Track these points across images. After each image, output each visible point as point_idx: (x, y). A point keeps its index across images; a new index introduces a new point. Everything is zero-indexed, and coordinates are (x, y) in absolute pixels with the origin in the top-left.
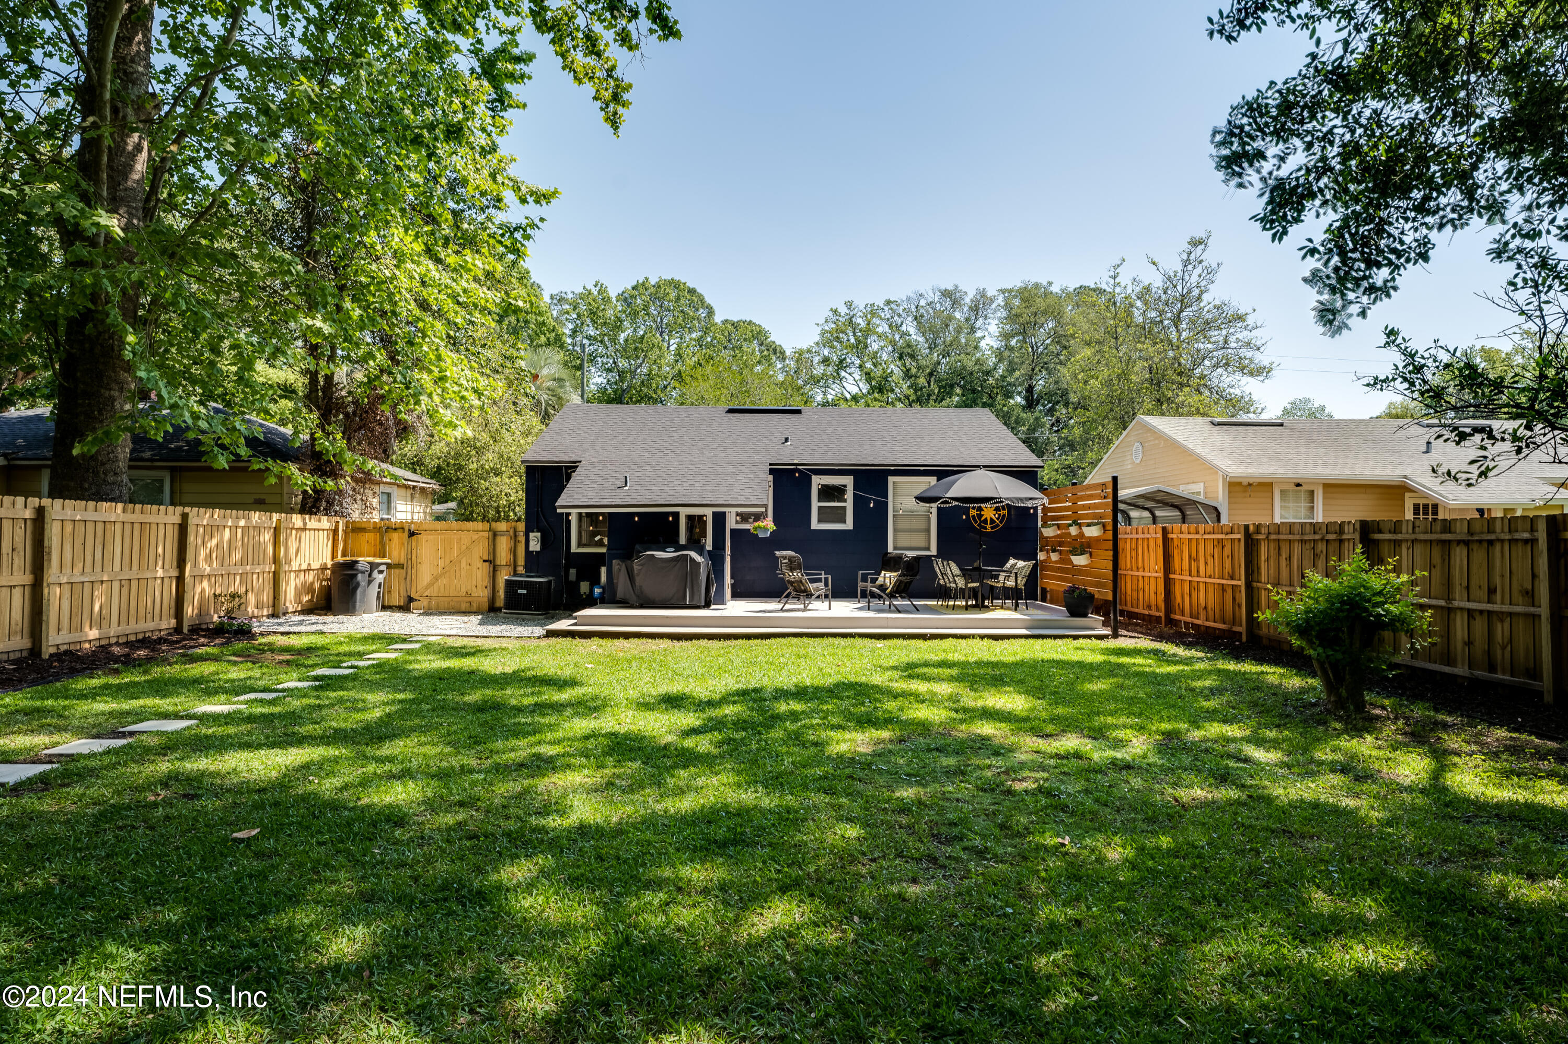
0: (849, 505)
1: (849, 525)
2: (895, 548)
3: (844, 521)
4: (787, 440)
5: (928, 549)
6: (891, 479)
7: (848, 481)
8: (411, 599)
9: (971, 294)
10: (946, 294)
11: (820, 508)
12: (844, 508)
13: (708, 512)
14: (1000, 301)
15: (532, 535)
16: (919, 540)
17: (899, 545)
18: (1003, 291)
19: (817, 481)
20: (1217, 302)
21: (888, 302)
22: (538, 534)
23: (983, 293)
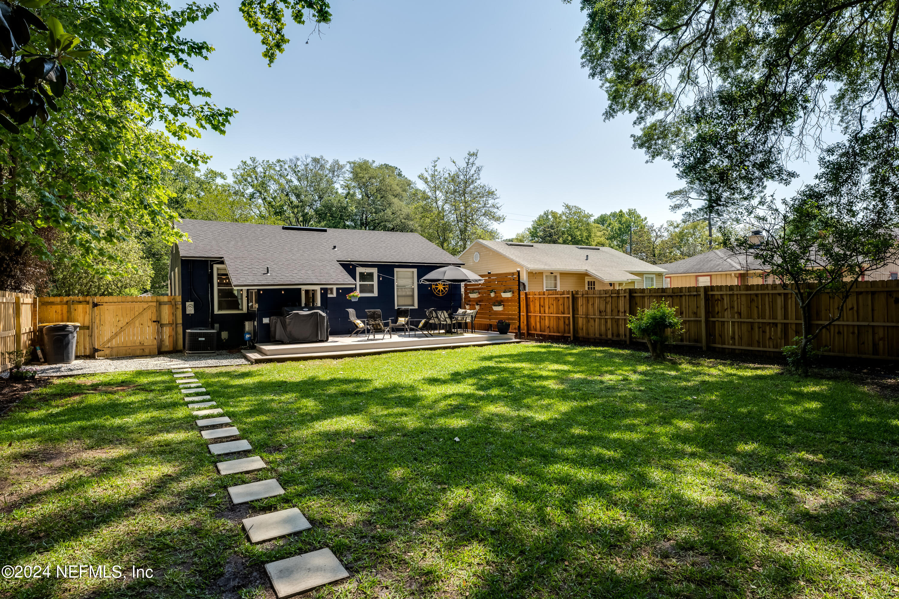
0: (375, 283)
1: (375, 294)
2: (398, 306)
3: (373, 292)
4: (335, 247)
5: (413, 305)
6: (396, 270)
7: (375, 271)
8: (96, 350)
9: (330, 162)
10: (316, 160)
11: (360, 285)
12: (373, 285)
13: (318, 288)
14: (348, 167)
15: (187, 304)
16: (408, 301)
17: (400, 304)
18: (349, 163)
19: (359, 270)
20: (482, 185)
21: (279, 161)
22: (193, 303)
23: (337, 162)
